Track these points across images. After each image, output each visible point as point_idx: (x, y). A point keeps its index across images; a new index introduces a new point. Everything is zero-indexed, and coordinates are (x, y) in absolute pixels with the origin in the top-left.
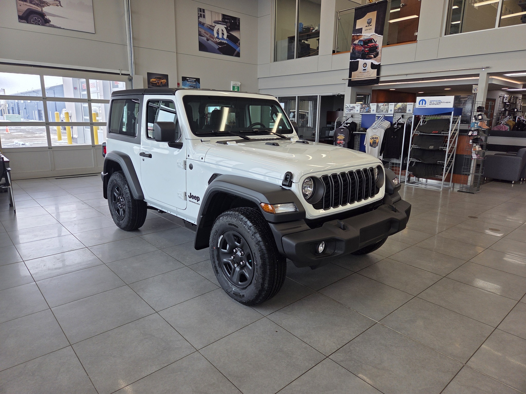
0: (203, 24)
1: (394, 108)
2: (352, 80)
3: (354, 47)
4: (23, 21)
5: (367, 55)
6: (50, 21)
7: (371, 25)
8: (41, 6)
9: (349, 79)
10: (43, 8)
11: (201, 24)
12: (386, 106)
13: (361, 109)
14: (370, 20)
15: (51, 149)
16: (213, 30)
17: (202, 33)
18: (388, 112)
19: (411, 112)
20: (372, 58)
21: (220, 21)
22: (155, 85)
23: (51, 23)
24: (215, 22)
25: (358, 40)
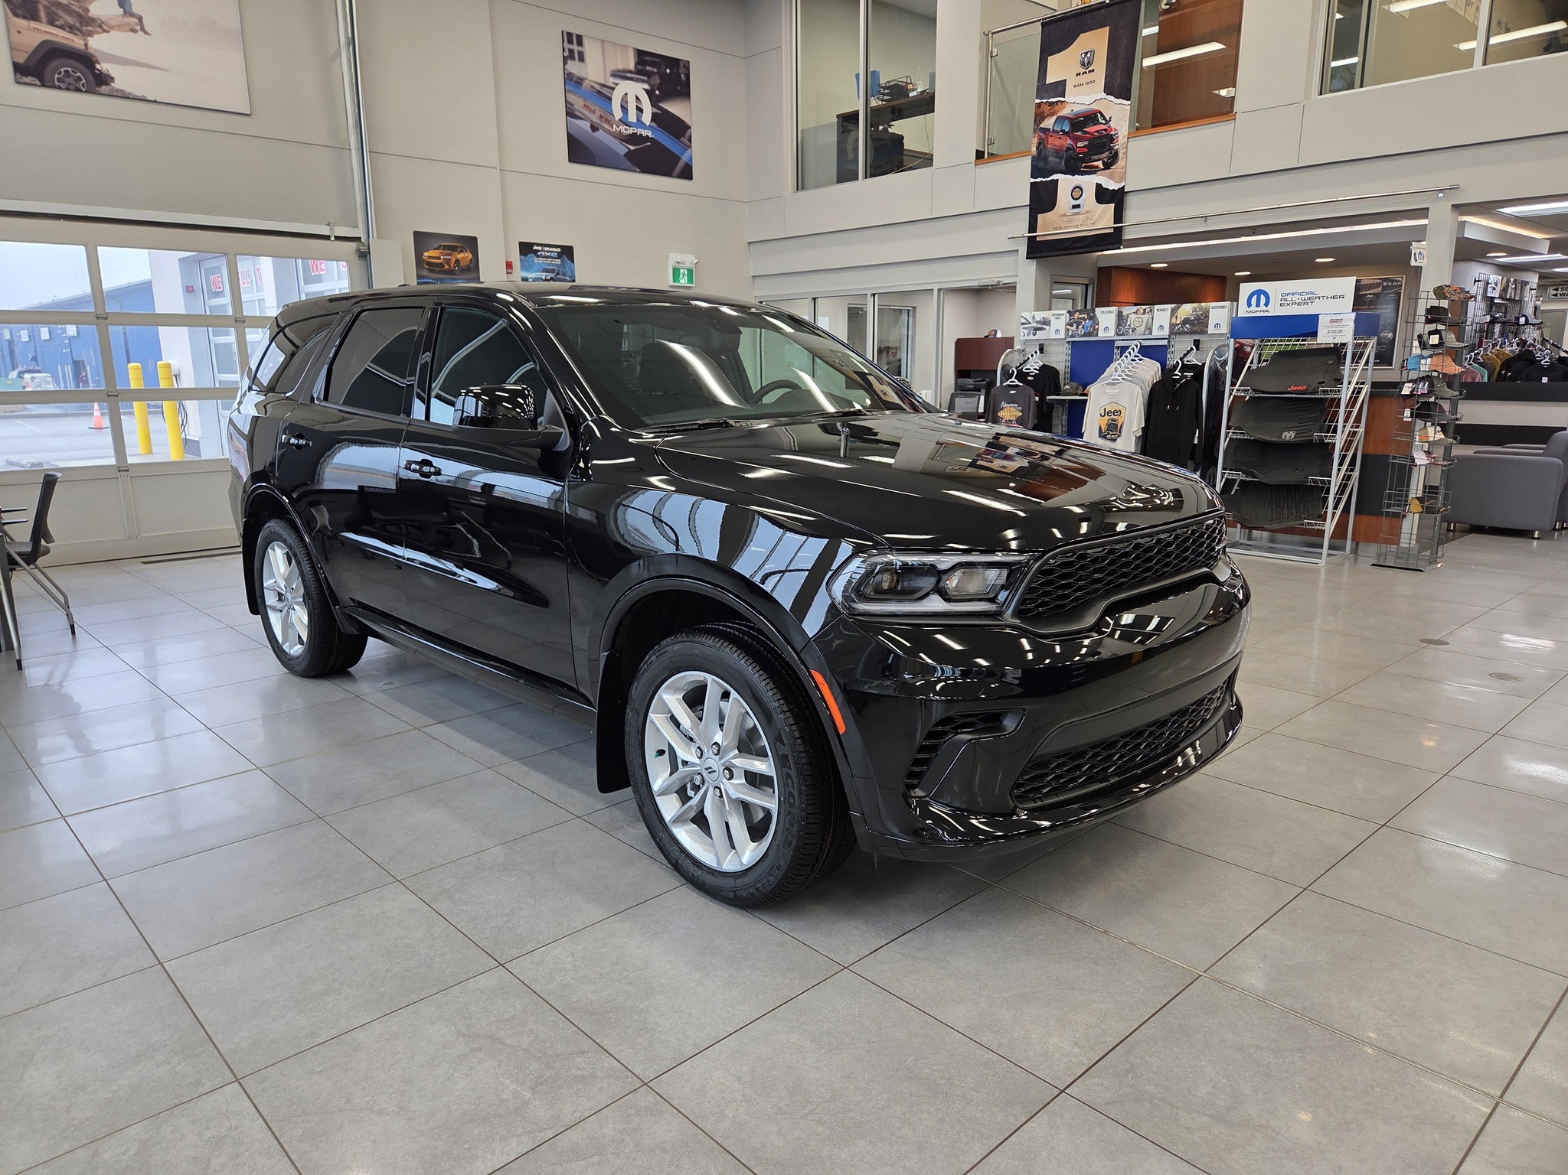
0: (579, 82)
1: (1171, 319)
2: (1038, 239)
3: (1041, 138)
4: (29, 79)
5: (1083, 160)
6: (113, 79)
7: (1093, 70)
8: (84, 33)
9: (1029, 237)
10: (89, 38)
11: (572, 80)
12: (1146, 317)
13: (1068, 327)
14: (1089, 55)
15: (127, 473)
16: (610, 99)
17: (576, 107)
18: (1151, 334)
19: (1224, 329)
20: (1099, 171)
21: (630, 72)
22: (437, 269)
23: (116, 85)
24: (615, 73)
25: (1055, 118)
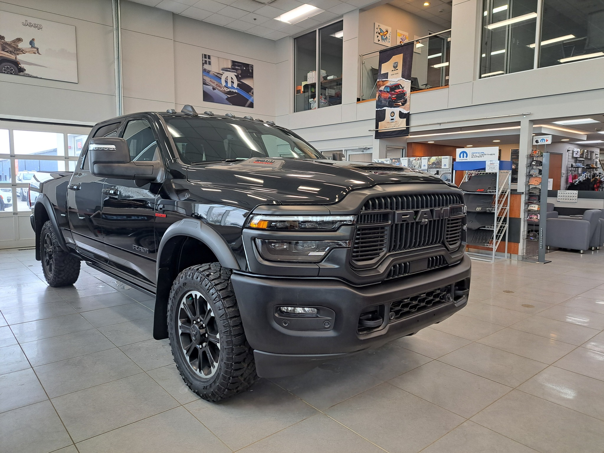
0: (209, 72)
1: (428, 163)
2: (379, 131)
3: (380, 94)
5: (395, 102)
7: (398, 69)
8: (16, 54)
9: (376, 131)
11: (205, 71)
12: (419, 161)
14: (396, 64)
15: (17, 215)
16: (221, 79)
17: (206, 81)
19: (447, 167)
20: (400, 106)
21: (229, 69)
23: (26, 72)
24: (223, 69)
25: (384, 86)
